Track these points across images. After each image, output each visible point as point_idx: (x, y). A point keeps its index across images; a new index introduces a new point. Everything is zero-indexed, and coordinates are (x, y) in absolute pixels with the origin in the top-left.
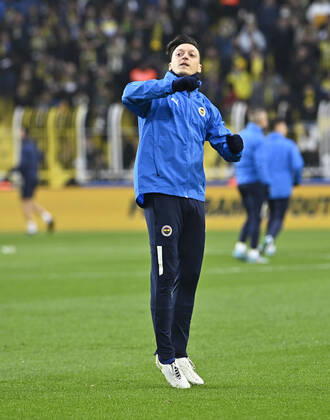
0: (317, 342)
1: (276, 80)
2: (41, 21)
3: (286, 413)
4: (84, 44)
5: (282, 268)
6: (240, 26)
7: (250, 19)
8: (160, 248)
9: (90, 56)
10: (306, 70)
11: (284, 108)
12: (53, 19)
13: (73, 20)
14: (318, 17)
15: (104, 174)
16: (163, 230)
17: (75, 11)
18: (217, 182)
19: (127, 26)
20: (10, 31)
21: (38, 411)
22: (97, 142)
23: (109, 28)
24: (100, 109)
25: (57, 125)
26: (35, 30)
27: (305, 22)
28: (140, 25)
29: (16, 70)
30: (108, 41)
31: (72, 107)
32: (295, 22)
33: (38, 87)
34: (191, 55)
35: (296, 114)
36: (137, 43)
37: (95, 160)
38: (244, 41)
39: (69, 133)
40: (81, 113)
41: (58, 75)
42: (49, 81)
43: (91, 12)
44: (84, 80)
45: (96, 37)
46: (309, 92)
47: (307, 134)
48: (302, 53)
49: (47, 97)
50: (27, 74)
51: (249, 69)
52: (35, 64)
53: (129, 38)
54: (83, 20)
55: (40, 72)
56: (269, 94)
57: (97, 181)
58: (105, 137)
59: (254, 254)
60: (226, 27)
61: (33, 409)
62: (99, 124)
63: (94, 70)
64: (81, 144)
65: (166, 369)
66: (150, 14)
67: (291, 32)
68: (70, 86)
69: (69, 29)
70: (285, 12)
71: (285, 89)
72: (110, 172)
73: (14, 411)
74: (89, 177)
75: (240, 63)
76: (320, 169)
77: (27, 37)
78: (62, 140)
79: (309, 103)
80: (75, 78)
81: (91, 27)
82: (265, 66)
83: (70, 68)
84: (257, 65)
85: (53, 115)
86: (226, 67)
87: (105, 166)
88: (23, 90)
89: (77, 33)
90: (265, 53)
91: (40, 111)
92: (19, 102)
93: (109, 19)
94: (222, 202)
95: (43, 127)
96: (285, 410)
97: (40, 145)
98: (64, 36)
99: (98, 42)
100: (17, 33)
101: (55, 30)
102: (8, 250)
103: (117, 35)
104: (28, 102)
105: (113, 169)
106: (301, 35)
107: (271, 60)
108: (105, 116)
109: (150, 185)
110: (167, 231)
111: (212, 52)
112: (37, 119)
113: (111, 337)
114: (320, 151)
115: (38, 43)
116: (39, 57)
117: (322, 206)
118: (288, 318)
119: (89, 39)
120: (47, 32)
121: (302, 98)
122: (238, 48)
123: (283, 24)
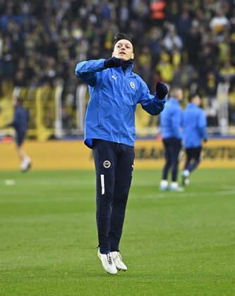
0: (216, 244)
1: (189, 69)
2: (32, 29)
3: (196, 291)
4: (60, 45)
5: (193, 195)
6: (165, 32)
7: (172, 27)
8: (102, 176)
9: (64, 53)
10: (209, 62)
11: (194, 87)
12: (40, 28)
13: (53, 29)
14: (217, 27)
15: (74, 132)
16: (104, 164)
17: (54, 22)
18: (150, 137)
19: (89, 33)
20: (11, 36)
21: (30, 290)
22: (69, 111)
23: (78, 34)
24: (71, 88)
25: (42, 99)
26: (28, 36)
27: (208, 29)
28: (98, 32)
29: (15, 62)
30: (76, 42)
31: (53, 87)
32: (202, 30)
33: (30, 73)
34: (127, 47)
35: (202, 92)
36: (96, 44)
37: (68, 122)
38: (168, 43)
39: (50, 105)
40: (59, 91)
41: (43, 66)
42: (37, 69)
43: (65, 23)
44: (60, 69)
45: (69, 40)
46: (211, 77)
47: (210, 105)
48: (207, 51)
49: (36, 80)
50: (22, 65)
51: (171, 61)
52: (27, 58)
53: (90, 41)
54: (60, 29)
55: (31, 63)
56: (184, 78)
57: (70, 136)
58: (74, 107)
59: (175, 185)
60: (155, 33)
61: (27, 289)
62: (70, 98)
63: (67, 62)
64: (59, 112)
65: (103, 257)
66: (105, 24)
67: (199, 37)
68: (51, 73)
69: (50, 35)
70: (195, 23)
71: (195, 75)
72: (78, 130)
73: (14, 290)
74: (64, 134)
75: (165, 57)
76: (219, 128)
77: (22, 40)
78: (46, 108)
79: (211, 84)
80: (54, 68)
81: (65, 33)
82: (182, 60)
83: (51, 61)
84: (177, 59)
85: (40, 92)
86: (156, 60)
87: (75, 126)
88: (20, 75)
89: (55, 37)
90: (182, 51)
91: (31, 89)
92: (18, 84)
93: (78, 28)
94: (153, 150)
95: (33, 100)
96: (195, 289)
97: (31, 112)
98: (47, 39)
99: (70, 43)
100: (16, 37)
101: (41, 35)
102: (9, 182)
103: (83, 38)
104: (23, 84)
105: (79, 128)
106: (205, 39)
107: (186, 56)
108: (75, 93)
109: (93, 133)
110: (107, 164)
111: (146, 50)
112: (29, 95)
113: (78, 241)
114: (219, 116)
115: (30, 44)
116: (30, 53)
117: (220, 153)
118: (197, 228)
119: (64, 41)
120: (35, 37)
121: (207, 81)
122: (164, 48)
123: (194, 31)
